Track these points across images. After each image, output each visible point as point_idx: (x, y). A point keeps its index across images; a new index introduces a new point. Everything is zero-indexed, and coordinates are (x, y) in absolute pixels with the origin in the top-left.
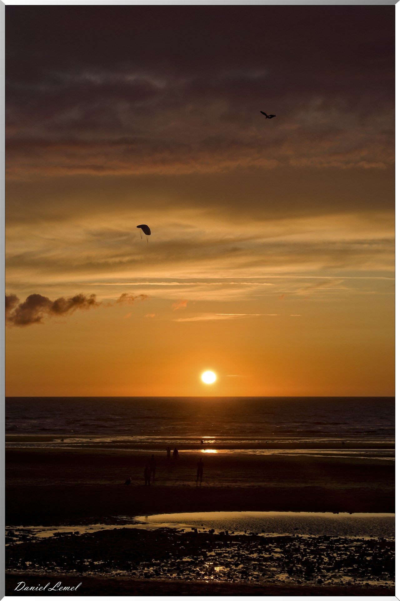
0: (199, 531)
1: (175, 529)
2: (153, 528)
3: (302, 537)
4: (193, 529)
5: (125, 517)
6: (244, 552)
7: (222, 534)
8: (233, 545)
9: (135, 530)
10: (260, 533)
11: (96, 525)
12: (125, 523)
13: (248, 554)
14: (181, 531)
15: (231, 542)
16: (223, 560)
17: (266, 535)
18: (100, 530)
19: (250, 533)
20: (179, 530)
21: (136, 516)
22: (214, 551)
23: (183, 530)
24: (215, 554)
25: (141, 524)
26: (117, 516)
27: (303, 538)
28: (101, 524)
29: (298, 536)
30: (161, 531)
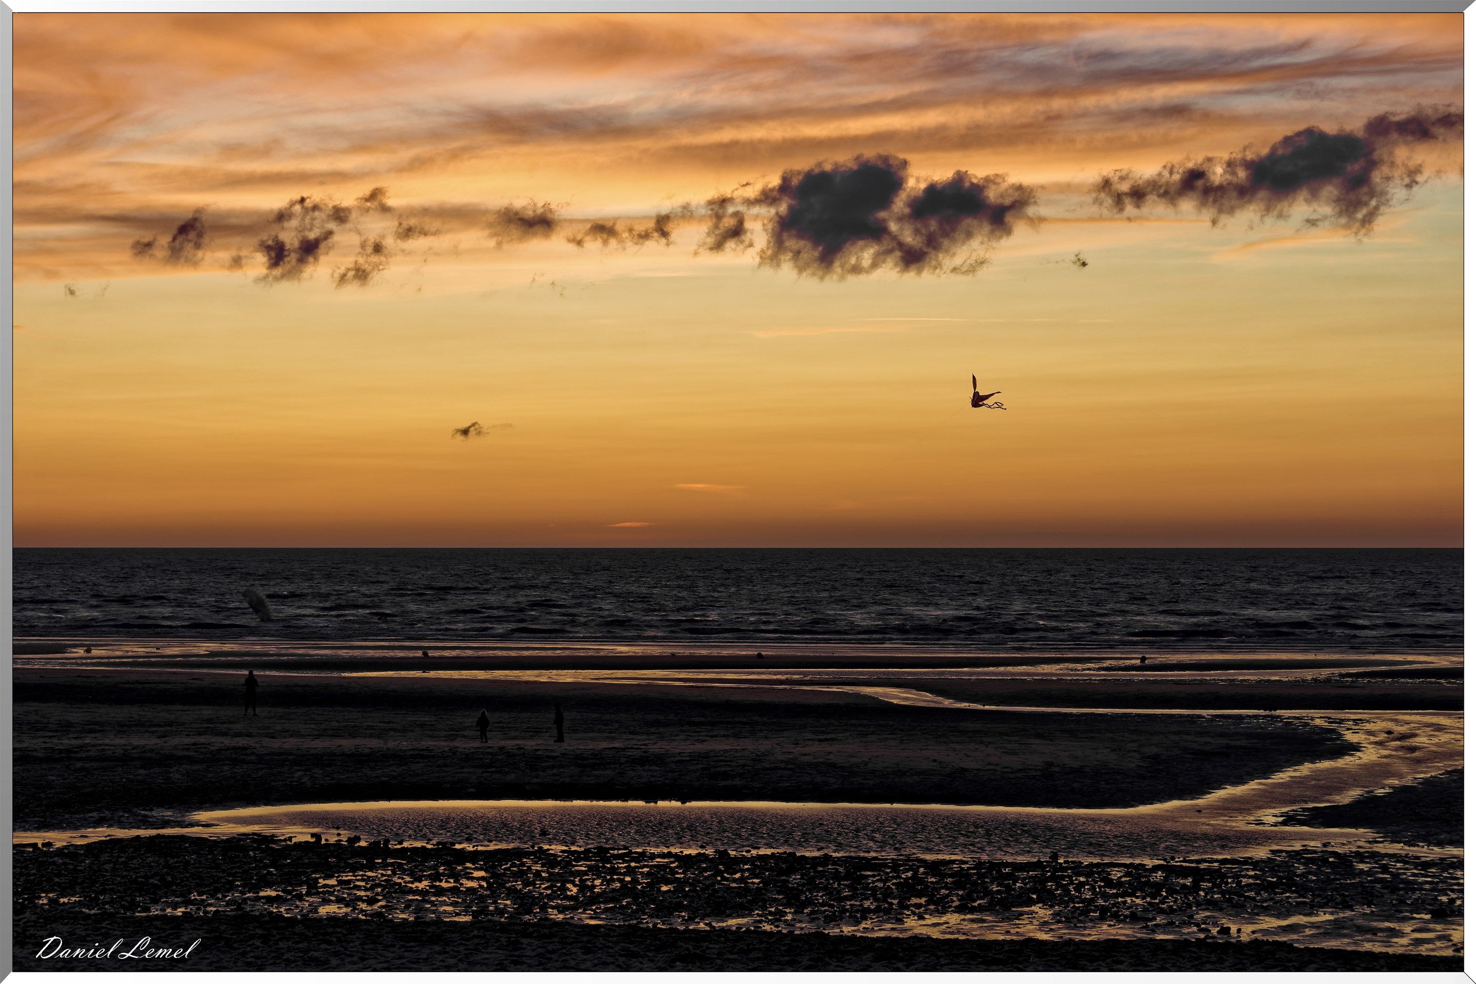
0: (326, 840)
1: (273, 836)
2: (224, 835)
3: (548, 850)
4: (313, 835)
5: (170, 813)
6: (403, 879)
7: (376, 844)
8: (385, 866)
9: (183, 838)
10: (460, 843)
11: (97, 830)
12: (166, 824)
13: (409, 882)
14: (285, 840)
15: (384, 860)
16: (347, 893)
17: (471, 846)
18: (104, 839)
19: (438, 844)
20: (282, 838)
21: (194, 811)
22: (338, 877)
23: (290, 839)
24: (336, 883)
25: (201, 828)
26: (153, 810)
27: (550, 852)
28: (108, 827)
29: (541, 848)
30: (239, 840)
